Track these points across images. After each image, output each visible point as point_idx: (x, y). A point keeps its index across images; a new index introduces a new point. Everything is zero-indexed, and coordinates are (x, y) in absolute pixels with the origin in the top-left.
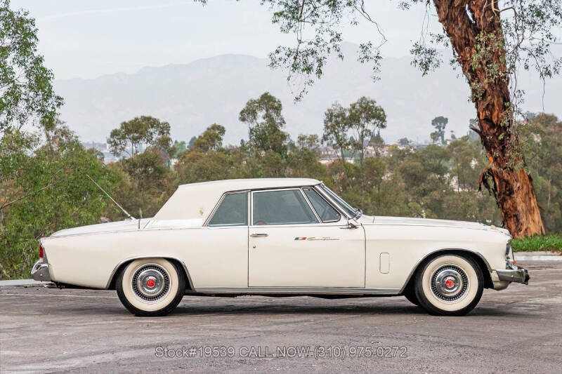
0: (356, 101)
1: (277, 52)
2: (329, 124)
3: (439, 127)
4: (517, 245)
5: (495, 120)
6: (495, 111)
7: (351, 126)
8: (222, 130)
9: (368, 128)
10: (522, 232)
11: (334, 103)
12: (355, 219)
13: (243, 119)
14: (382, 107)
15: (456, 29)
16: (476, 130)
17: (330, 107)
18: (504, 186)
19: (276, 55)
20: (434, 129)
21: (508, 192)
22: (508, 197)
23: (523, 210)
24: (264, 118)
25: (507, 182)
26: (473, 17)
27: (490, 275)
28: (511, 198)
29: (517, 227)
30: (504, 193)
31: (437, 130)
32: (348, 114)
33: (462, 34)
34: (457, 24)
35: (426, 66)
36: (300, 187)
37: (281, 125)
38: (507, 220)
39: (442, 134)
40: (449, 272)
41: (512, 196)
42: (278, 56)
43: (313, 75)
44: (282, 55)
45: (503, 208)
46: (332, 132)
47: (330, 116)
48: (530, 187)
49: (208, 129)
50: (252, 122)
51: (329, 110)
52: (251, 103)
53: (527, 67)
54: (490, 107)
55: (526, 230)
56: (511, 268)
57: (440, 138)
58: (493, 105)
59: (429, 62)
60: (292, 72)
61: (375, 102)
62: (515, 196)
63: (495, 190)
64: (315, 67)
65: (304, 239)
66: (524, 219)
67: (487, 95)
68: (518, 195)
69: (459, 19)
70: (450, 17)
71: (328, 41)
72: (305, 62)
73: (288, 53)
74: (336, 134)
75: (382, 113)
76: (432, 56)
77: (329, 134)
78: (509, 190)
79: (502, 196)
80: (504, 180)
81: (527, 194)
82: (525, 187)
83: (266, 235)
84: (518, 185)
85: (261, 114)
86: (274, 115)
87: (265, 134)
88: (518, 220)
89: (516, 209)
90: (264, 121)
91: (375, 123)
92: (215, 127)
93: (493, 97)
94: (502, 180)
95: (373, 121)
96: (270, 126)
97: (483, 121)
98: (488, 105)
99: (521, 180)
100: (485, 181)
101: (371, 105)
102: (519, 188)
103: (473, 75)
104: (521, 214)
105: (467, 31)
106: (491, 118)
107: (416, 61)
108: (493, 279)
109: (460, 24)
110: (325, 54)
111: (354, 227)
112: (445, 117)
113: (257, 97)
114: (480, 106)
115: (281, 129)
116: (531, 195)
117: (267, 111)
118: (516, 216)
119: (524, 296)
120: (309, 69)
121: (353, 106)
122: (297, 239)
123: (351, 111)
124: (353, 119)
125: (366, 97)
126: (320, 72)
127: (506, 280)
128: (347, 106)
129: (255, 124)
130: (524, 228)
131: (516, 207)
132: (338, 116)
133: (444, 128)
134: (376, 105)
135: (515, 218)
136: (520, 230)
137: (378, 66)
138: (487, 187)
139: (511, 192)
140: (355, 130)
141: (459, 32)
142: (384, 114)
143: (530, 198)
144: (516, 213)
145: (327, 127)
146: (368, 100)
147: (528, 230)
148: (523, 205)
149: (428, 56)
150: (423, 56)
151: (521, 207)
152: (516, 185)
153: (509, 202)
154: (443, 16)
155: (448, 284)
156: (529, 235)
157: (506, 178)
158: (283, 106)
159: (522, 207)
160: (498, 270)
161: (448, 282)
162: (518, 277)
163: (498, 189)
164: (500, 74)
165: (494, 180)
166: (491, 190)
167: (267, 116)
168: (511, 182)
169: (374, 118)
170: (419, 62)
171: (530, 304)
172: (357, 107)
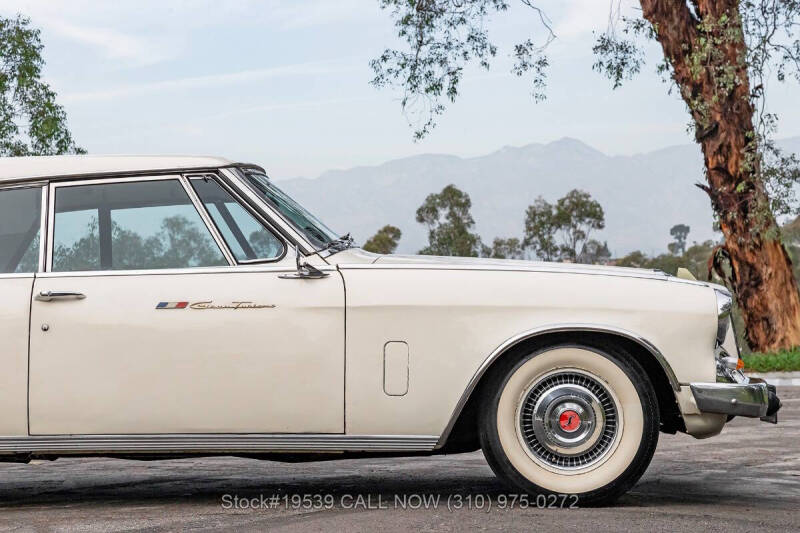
0: (564, 196)
1: (384, 59)
2: (532, 225)
3: (679, 238)
4: (767, 361)
5: (732, 170)
6: (731, 156)
7: (559, 227)
8: (397, 233)
9: (581, 229)
10: (776, 345)
11: (537, 198)
12: (324, 254)
13: (421, 220)
14: (599, 202)
15: (670, 27)
16: (703, 187)
17: (533, 204)
18: (747, 273)
19: (383, 64)
20: (672, 240)
21: (753, 283)
22: (753, 291)
23: (777, 309)
24: (447, 218)
25: (752, 267)
26: (697, 11)
27: (674, 398)
28: (758, 291)
29: (768, 336)
30: (747, 284)
31: (677, 241)
32: (555, 212)
33: (679, 36)
34: (672, 20)
35: (617, 71)
36: (180, 172)
37: (469, 226)
38: (752, 326)
39: (682, 246)
40: (568, 391)
41: (761, 288)
42: (385, 66)
43: (443, 98)
44: (392, 63)
45: (745, 307)
46: (535, 234)
47: (533, 214)
48: (788, 272)
49: (380, 232)
50: (432, 222)
51: (531, 208)
52: (431, 199)
53: (781, 77)
54: (724, 150)
55: (782, 340)
56: (731, 380)
57: (680, 250)
58: (729, 147)
59: (623, 64)
60: (410, 92)
61: (589, 196)
62: (764, 287)
63: (734, 278)
64: (446, 84)
65: (182, 305)
66: (779, 324)
67: (720, 130)
68: (769, 287)
69: (675, 12)
70: (660, 9)
71: (465, 40)
72: (429, 75)
73: (402, 61)
74: (540, 236)
75: (598, 209)
76: (628, 55)
77: (531, 237)
78: (755, 279)
79: (745, 288)
80: (747, 263)
81: (784, 284)
82: (780, 273)
83: (79, 297)
84: (770, 270)
85: (443, 213)
86: (459, 213)
87: (450, 237)
88: (769, 326)
89: (766, 308)
90: (447, 221)
91: (590, 222)
92: (388, 230)
93: (729, 134)
94: (743, 263)
95: (587, 220)
96: (456, 227)
97: (713, 172)
98: (721, 147)
99: (773, 262)
100: (717, 266)
101: (585, 199)
102: (770, 275)
103: (694, 90)
104: (774, 316)
105: (687, 30)
106: (727, 166)
107: (601, 63)
108: (684, 409)
109: (677, 20)
110: (460, 61)
111: (315, 274)
112: (686, 225)
113: (439, 191)
114: (708, 149)
115: (470, 231)
116: (789, 286)
117: (451, 208)
118: (766, 319)
119: (770, 450)
120: (436, 87)
121: (562, 202)
122: (162, 306)
123: (558, 208)
124: (562, 218)
125: (579, 189)
126: (453, 91)
127: (718, 413)
128: (553, 201)
129: (437, 225)
130: (779, 337)
131: (767, 306)
132: (542, 214)
133: (685, 238)
134: (591, 199)
135: (765, 323)
136: (773, 341)
137: (542, 78)
138: (722, 274)
139: (759, 282)
140: (565, 232)
141: (675, 33)
142: (601, 210)
143: (788, 292)
144: (766, 315)
145: (529, 229)
146: (580, 193)
147: (786, 341)
148: (776, 301)
149: (621, 55)
150: (611, 55)
151: (774, 305)
152: (766, 272)
153: (756, 297)
154: (649, 6)
155: (564, 423)
156: (788, 348)
157: (750, 260)
158: (472, 201)
159: (776, 305)
160: (696, 384)
161: (563, 417)
162: (750, 402)
163: (738, 278)
164: (736, 80)
165: (731, 264)
166: (727, 280)
167: (452, 215)
168: (759, 266)
169: (588, 216)
170: (606, 65)
171: (784, 468)
172: (567, 202)
